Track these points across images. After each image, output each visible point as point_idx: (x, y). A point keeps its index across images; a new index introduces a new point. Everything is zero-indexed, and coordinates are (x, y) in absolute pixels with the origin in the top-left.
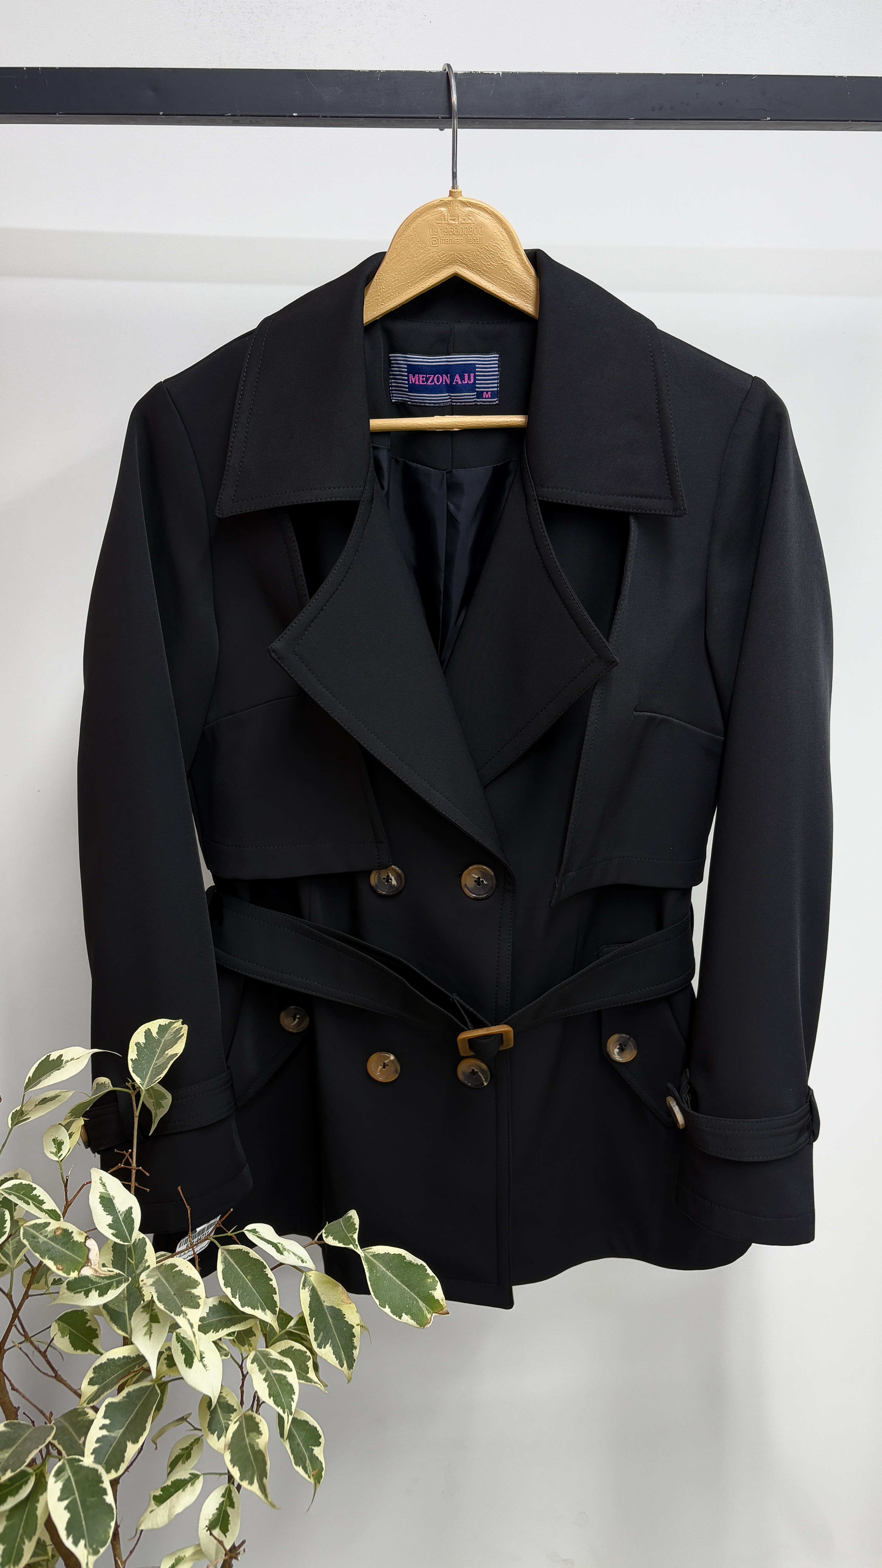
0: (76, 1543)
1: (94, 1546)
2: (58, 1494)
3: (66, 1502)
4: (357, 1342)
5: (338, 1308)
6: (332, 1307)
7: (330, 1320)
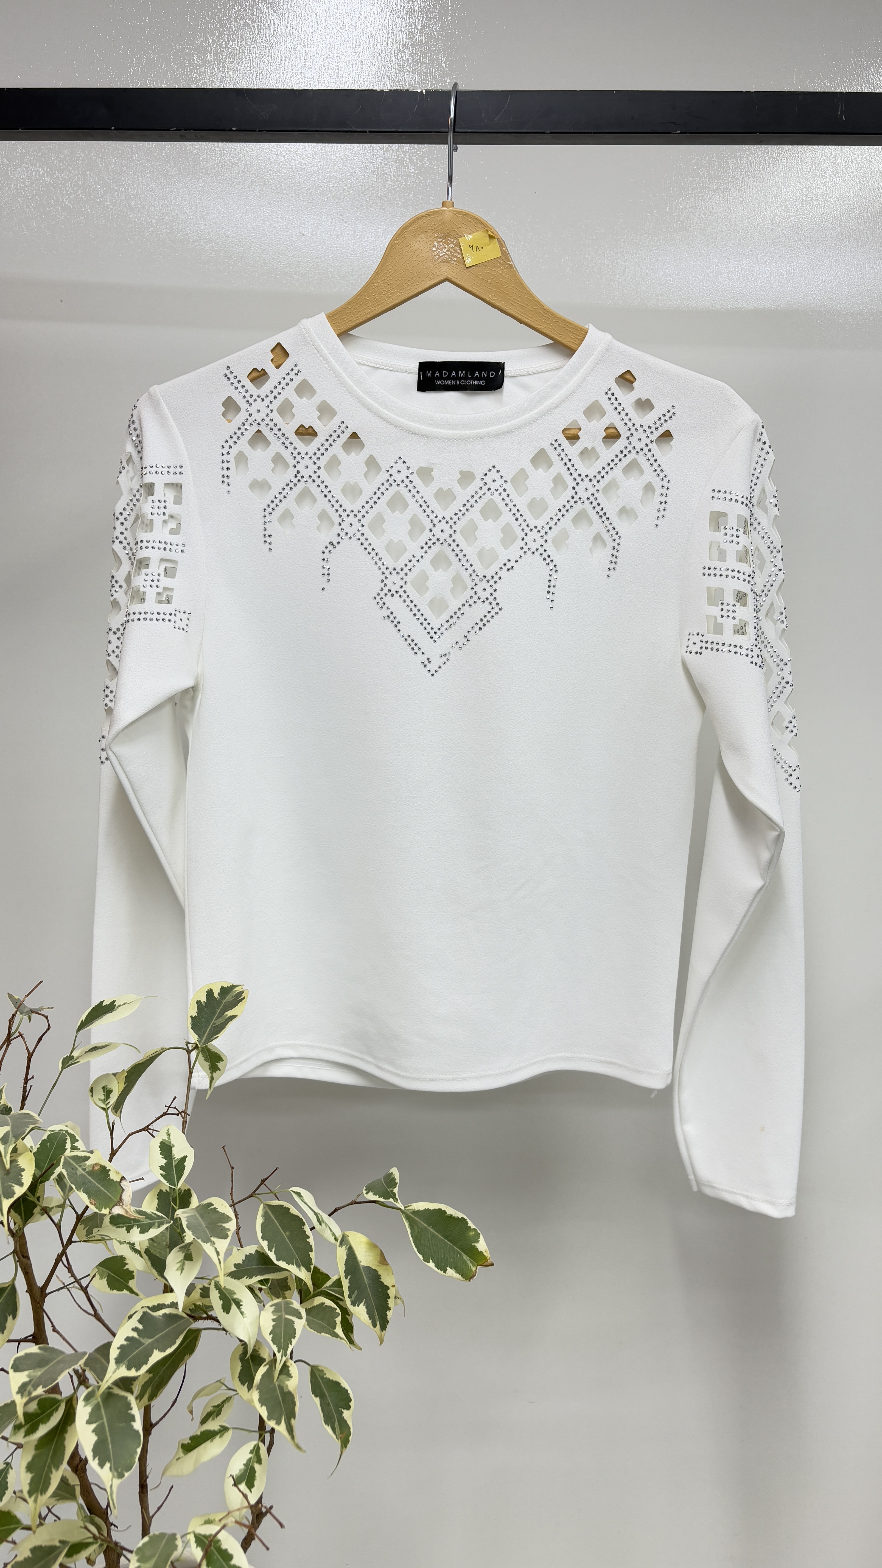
0: (101, 1465)
1: (120, 1470)
2: (87, 1417)
3: (94, 1426)
4: (391, 1303)
5: (374, 1268)
6: (368, 1267)
7: (365, 1279)
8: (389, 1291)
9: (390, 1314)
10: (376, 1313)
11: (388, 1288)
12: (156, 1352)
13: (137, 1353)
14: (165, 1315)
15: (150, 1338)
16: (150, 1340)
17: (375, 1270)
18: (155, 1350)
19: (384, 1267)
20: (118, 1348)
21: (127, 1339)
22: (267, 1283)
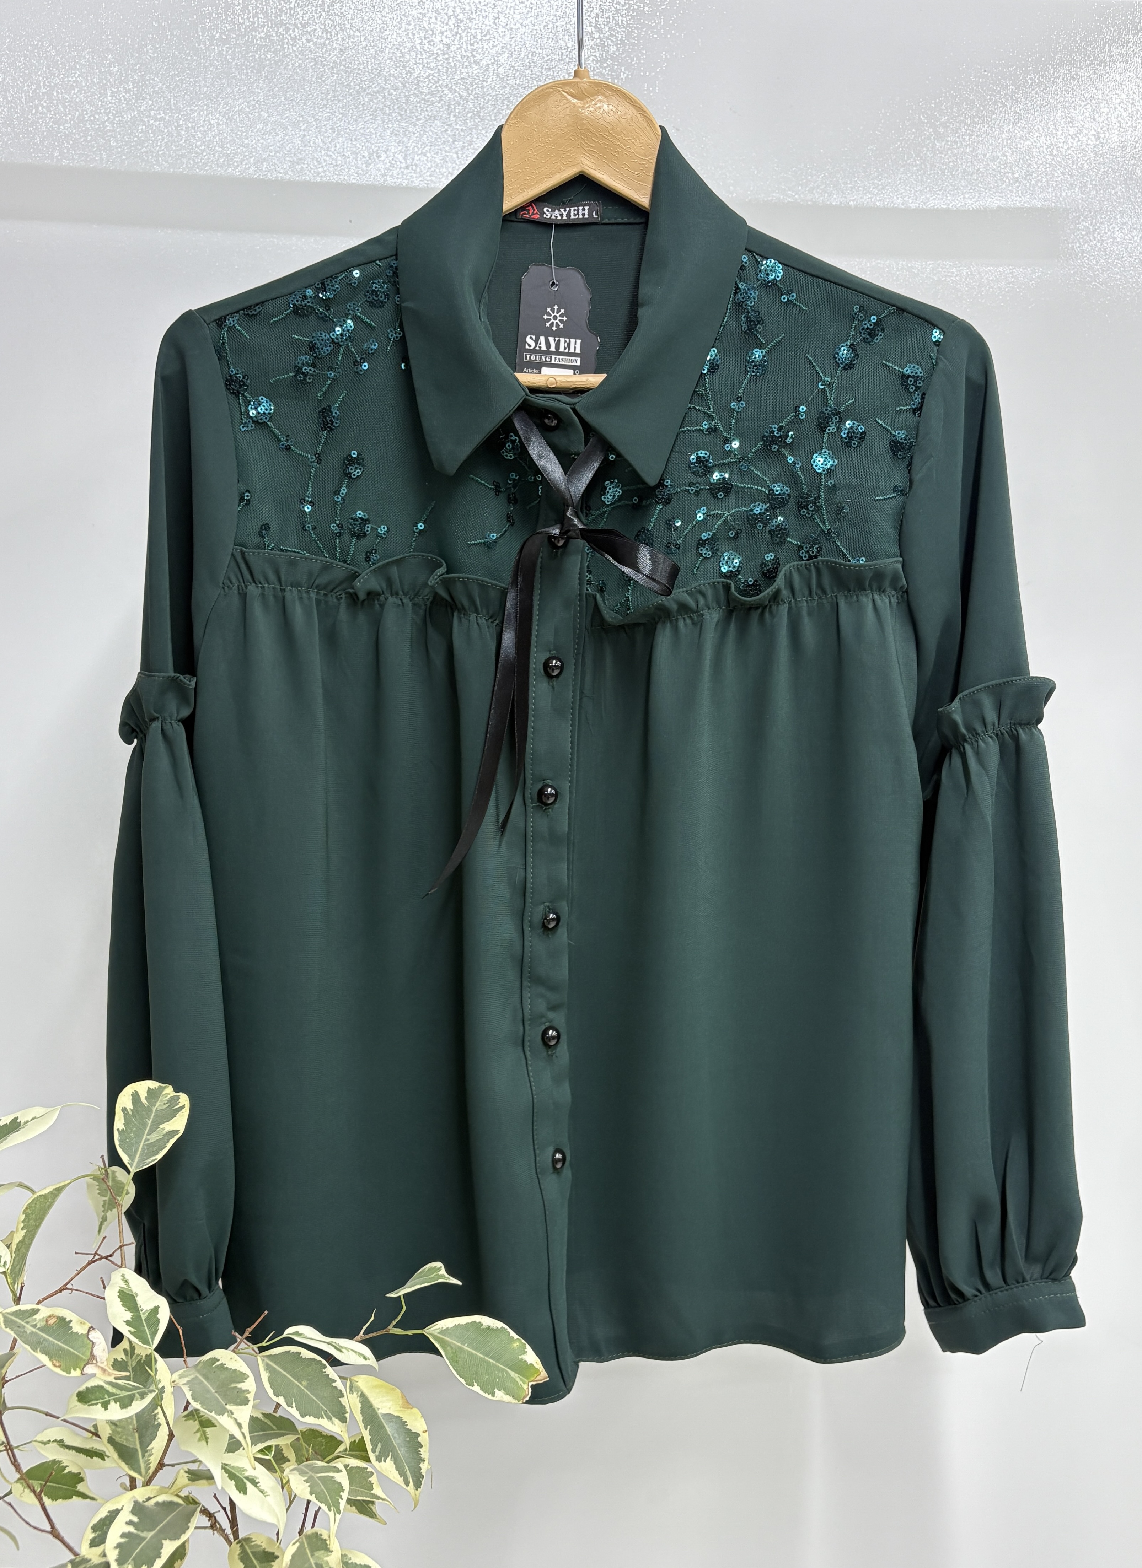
4: (424, 1452)
5: (396, 1414)
6: (389, 1414)
7: (388, 1430)
8: (419, 1439)
9: (424, 1467)
10: (407, 1468)
11: (419, 1435)
12: (166, 1543)
13: (141, 1550)
14: (157, 1504)
15: (151, 1531)
16: (152, 1533)
17: (398, 1417)
18: (164, 1542)
19: (409, 1411)
20: (116, 1548)
21: (123, 1535)
22: (270, 1452)
